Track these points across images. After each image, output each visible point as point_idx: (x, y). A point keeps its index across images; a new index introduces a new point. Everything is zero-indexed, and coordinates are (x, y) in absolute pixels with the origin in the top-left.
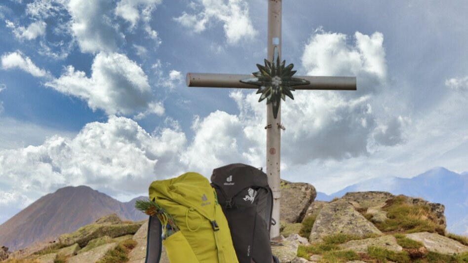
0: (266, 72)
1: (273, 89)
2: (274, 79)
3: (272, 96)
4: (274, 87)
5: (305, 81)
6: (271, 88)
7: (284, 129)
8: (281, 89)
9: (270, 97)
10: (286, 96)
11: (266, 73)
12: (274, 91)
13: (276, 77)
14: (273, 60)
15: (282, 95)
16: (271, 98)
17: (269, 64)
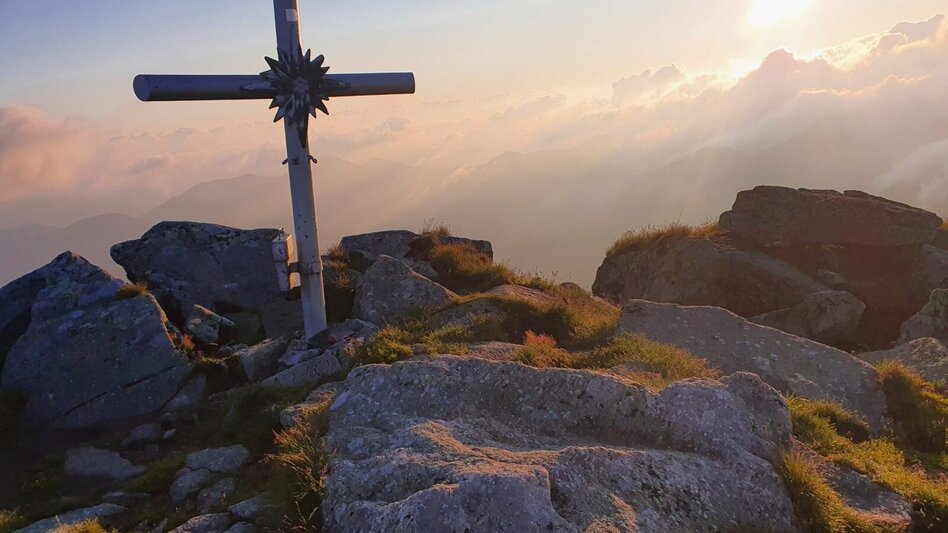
0: (282, 70)
1: (296, 98)
2: (295, 82)
3: (296, 110)
4: (298, 96)
5: (343, 84)
6: (293, 97)
7: (315, 161)
8: (308, 98)
9: (292, 113)
10: (317, 110)
11: (282, 74)
12: (298, 102)
13: (299, 78)
14: (291, 50)
15: (311, 107)
16: (294, 115)
17: (286, 57)
